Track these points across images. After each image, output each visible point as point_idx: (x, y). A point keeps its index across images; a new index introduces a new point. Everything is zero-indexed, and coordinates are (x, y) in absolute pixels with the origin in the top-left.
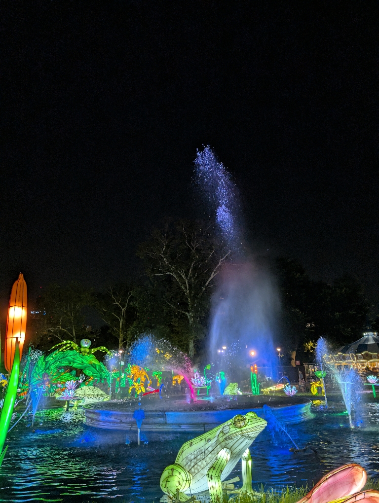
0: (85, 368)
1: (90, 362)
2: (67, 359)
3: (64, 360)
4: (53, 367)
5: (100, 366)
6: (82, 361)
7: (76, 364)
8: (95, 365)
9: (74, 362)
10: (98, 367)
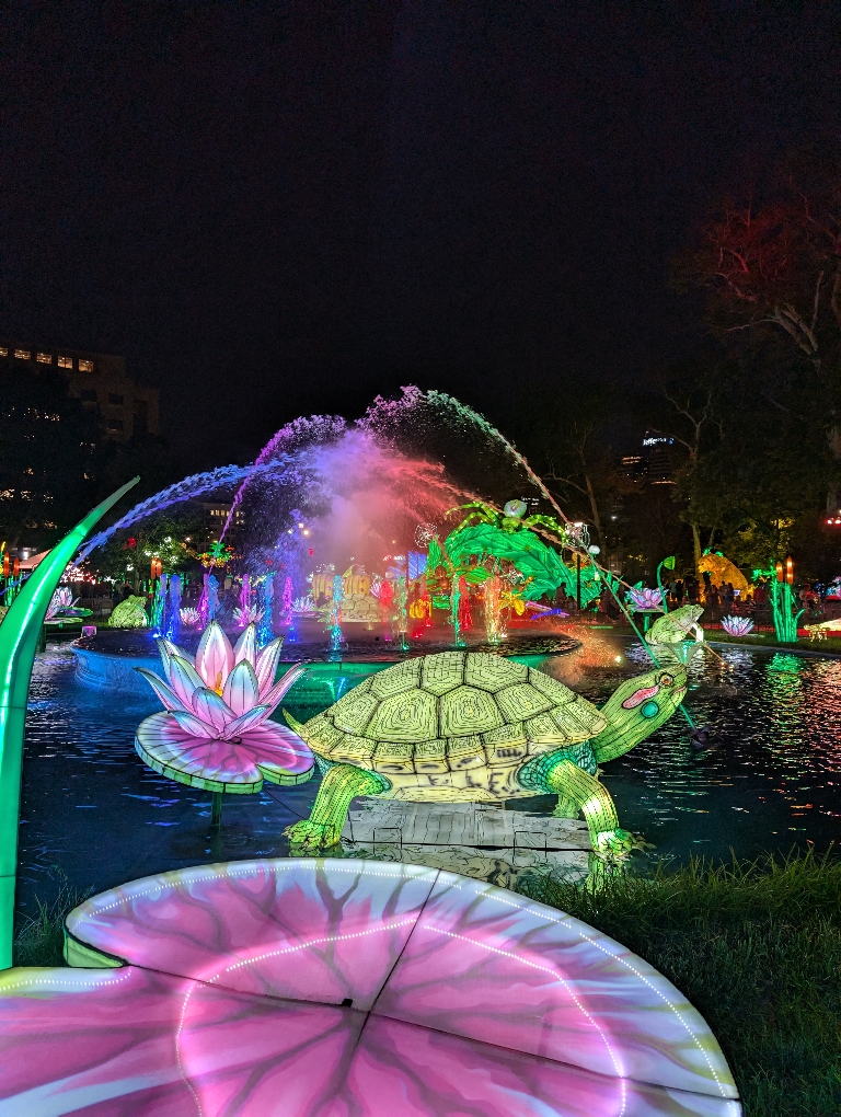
0: (517, 558)
1: (527, 546)
2: (479, 542)
3: (473, 543)
4: (455, 554)
5: (549, 555)
6: (508, 544)
7: (498, 550)
8: (538, 552)
9: (494, 547)
10: (543, 557)
